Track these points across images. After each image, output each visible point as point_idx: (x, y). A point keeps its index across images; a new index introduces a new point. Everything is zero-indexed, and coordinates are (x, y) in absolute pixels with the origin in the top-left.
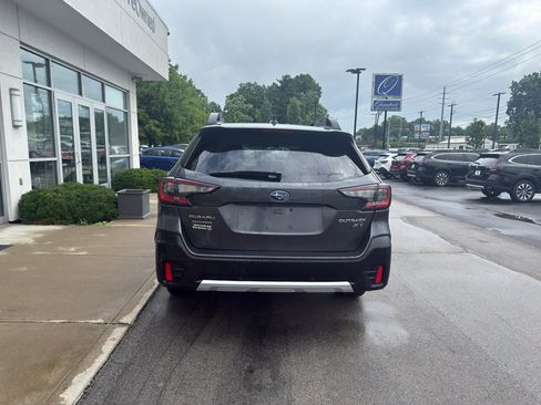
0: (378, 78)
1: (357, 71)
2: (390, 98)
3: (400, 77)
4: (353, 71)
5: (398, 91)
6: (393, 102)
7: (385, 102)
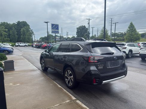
0: (53, 25)
1: (47, 23)
2: (56, 30)
3: (58, 25)
4: (46, 22)
5: (58, 29)
6: (57, 31)
7: (55, 31)
